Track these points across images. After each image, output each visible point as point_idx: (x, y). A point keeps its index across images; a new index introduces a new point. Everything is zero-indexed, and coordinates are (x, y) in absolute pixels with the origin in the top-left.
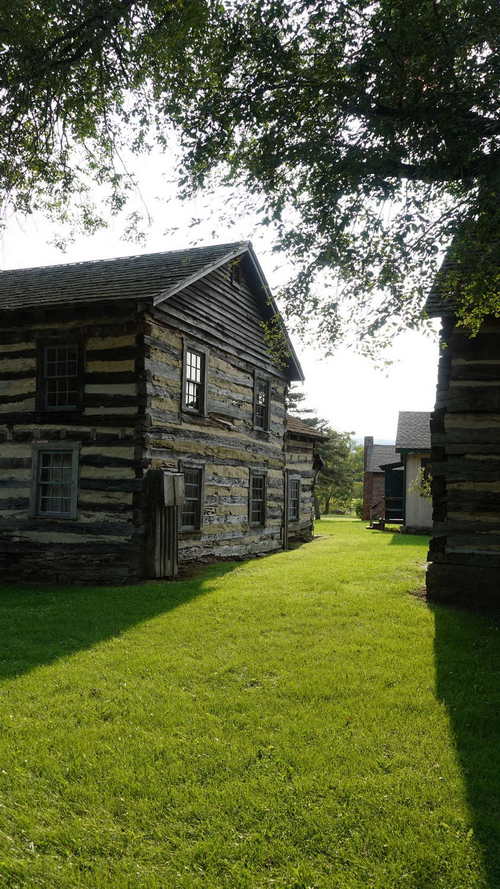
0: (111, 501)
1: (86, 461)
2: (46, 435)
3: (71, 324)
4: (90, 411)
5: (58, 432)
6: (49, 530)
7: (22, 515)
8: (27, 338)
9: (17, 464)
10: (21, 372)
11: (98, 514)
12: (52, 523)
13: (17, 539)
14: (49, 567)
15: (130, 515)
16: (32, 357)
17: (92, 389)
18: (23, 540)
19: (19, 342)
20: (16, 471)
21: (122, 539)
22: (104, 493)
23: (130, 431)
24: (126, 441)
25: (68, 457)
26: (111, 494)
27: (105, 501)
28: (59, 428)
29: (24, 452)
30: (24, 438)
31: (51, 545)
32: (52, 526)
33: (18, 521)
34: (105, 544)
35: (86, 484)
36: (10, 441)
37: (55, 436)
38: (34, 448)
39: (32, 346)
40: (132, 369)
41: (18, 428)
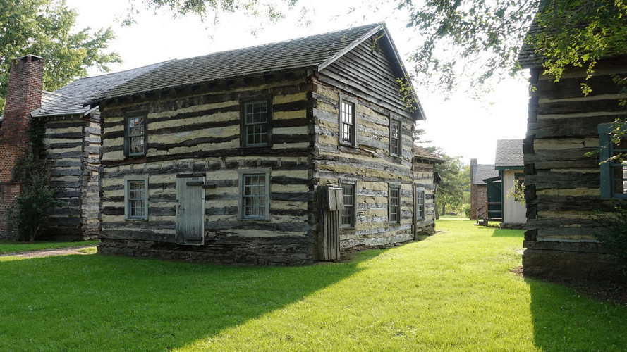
0: (294, 208)
1: (275, 181)
2: (248, 164)
3: (262, 87)
4: (276, 146)
5: (255, 162)
6: (252, 228)
7: (233, 219)
8: (233, 98)
9: (228, 184)
10: (230, 121)
11: (283, 217)
12: (253, 223)
13: (230, 235)
14: (253, 254)
15: (306, 217)
16: (236, 110)
17: (277, 131)
18: (235, 235)
19: (228, 101)
20: (228, 188)
21: (301, 234)
22: (287, 203)
23: (304, 159)
24: (302, 166)
25: (263, 179)
26: (291, 203)
27: (288, 208)
28: (255, 158)
29: (233, 175)
30: (233, 166)
31: (253, 239)
32: (253, 225)
33: (231, 222)
34: (289, 238)
35: (276, 197)
36: (224, 168)
37: (254, 164)
38: (239, 173)
39: (236, 103)
40: (305, 116)
41: (229, 159)
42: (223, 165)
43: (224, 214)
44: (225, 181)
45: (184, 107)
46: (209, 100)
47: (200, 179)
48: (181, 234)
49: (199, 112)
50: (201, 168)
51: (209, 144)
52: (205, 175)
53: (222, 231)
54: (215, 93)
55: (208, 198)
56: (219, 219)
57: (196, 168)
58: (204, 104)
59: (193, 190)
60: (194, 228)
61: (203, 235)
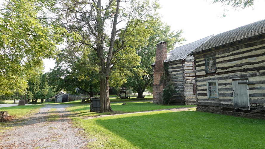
42: (258, 74)
43: (261, 96)
44: (260, 81)
45: (234, 50)
46: (247, 46)
47: (245, 81)
48: (236, 105)
49: (242, 52)
50: (245, 76)
51: (249, 65)
52: (248, 79)
53: (260, 104)
54: (250, 43)
55: (250, 89)
56: (258, 99)
57: (242, 76)
58: (245, 48)
59: (242, 86)
60: (243, 102)
61: (249, 105)
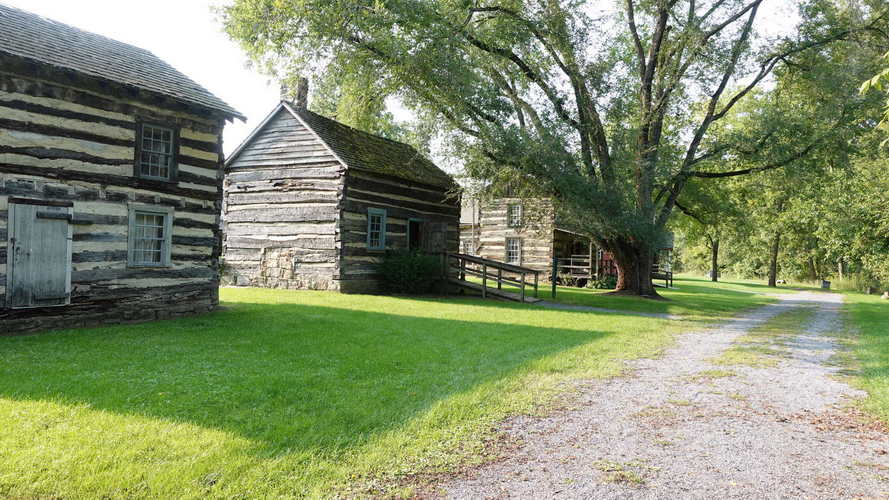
0: (197, 253)
1: (178, 222)
2: (141, 198)
3: (168, 112)
4: (182, 185)
5: (153, 197)
6: (147, 277)
7: (118, 266)
8: (126, 110)
9: (112, 221)
10: (118, 139)
11: (185, 262)
13: (116, 287)
14: (149, 307)
17: (183, 168)
19: (117, 111)
21: (206, 280)
22: (190, 247)
23: (210, 204)
24: (208, 210)
26: (195, 248)
27: (191, 253)
28: (153, 193)
30: (120, 198)
31: (149, 289)
32: (148, 273)
34: (193, 285)
35: (178, 240)
36: (103, 200)
37: (150, 200)
38: (131, 209)
39: (129, 119)
41: (112, 188)
42: (102, 195)
43: (105, 260)
44: (107, 217)
47: (63, 210)
48: (20, 293)
50: (61, 193)
51: (81, 162)
52: (72, 205)
53: (101, 283)
55: (77, 237)
56: (98, 267)
58: (75, 102)
59: (49, 225)
60: (49, 282)
61: (68, 290)
